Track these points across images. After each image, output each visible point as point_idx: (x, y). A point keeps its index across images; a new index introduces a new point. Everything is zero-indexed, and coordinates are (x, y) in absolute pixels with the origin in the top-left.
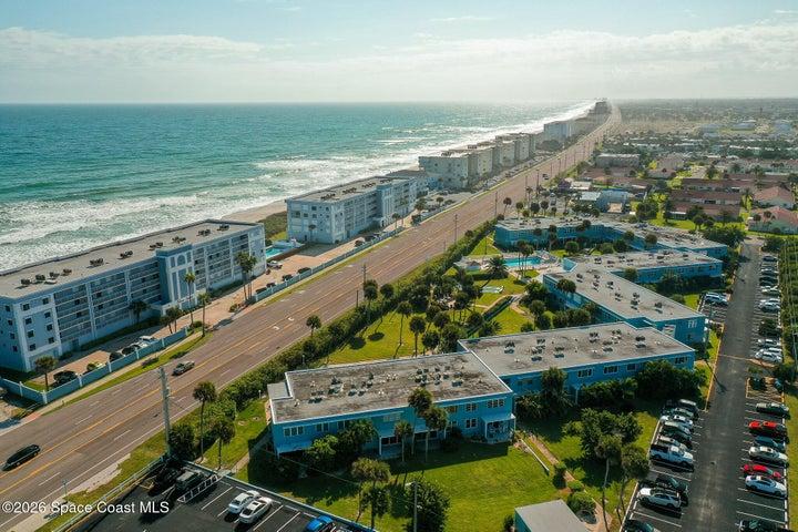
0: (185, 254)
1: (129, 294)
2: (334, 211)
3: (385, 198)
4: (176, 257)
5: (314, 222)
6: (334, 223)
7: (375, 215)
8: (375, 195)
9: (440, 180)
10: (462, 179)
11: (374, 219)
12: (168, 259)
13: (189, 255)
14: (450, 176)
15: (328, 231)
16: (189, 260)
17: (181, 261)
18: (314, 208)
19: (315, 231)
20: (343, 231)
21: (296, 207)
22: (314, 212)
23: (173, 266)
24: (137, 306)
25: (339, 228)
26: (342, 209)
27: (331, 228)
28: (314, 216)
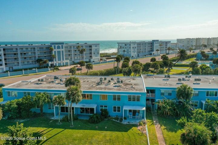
0: (60, 45)
1: (37, 56)
2: (132, 46)
3: (155, 45)
4: (56, 46)
5: (126, 50)
6: (132, 50)
7: (151, 51)
8: (152, 44)
9: (183, 46)
10: (192, 46)
11: (151, 52)
12: (53, 46)
13: (62, 46)
14: (188, 45)
15: (130, 53)
16: (62, 48)
17: (59, 47)
18: (126, 45)
19: (126, 53)
20: (136, 54)
21: (120, 45)
22: (126, 46)
23: (55, 48)
24: (39, 61)
25: (134, 52)
26: (136, 46)
27: (131, 52)
28: (126, 48)
